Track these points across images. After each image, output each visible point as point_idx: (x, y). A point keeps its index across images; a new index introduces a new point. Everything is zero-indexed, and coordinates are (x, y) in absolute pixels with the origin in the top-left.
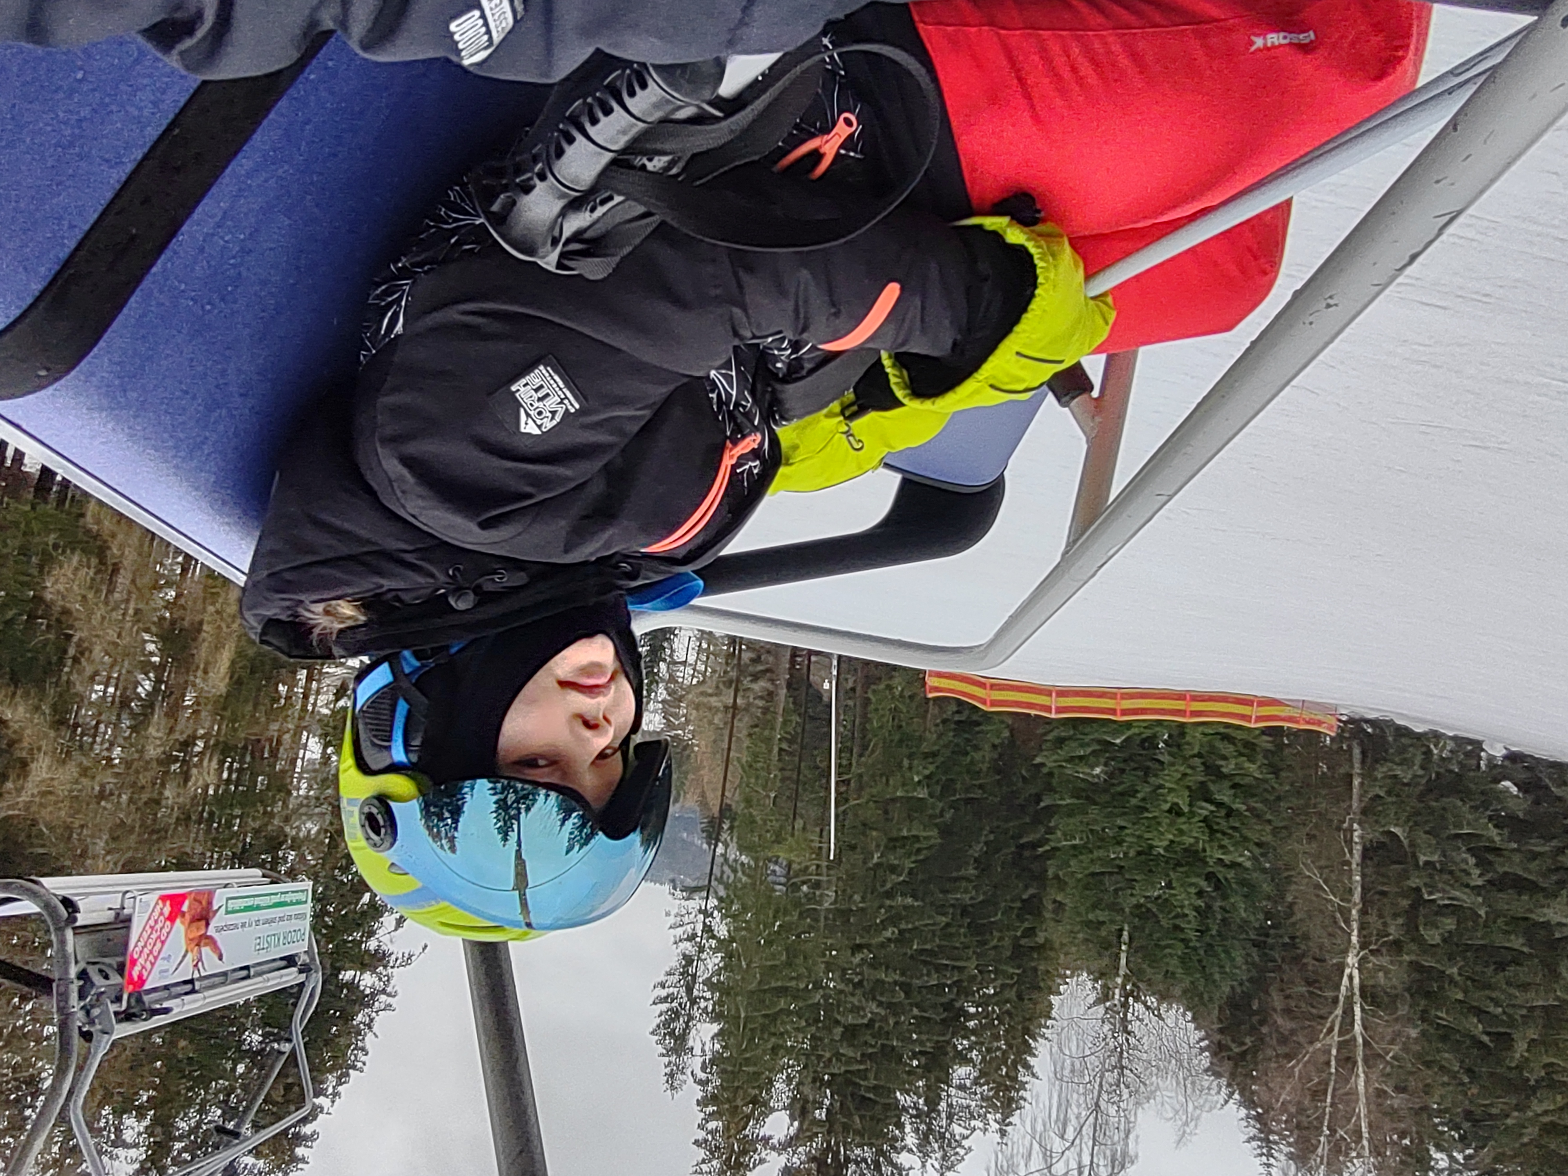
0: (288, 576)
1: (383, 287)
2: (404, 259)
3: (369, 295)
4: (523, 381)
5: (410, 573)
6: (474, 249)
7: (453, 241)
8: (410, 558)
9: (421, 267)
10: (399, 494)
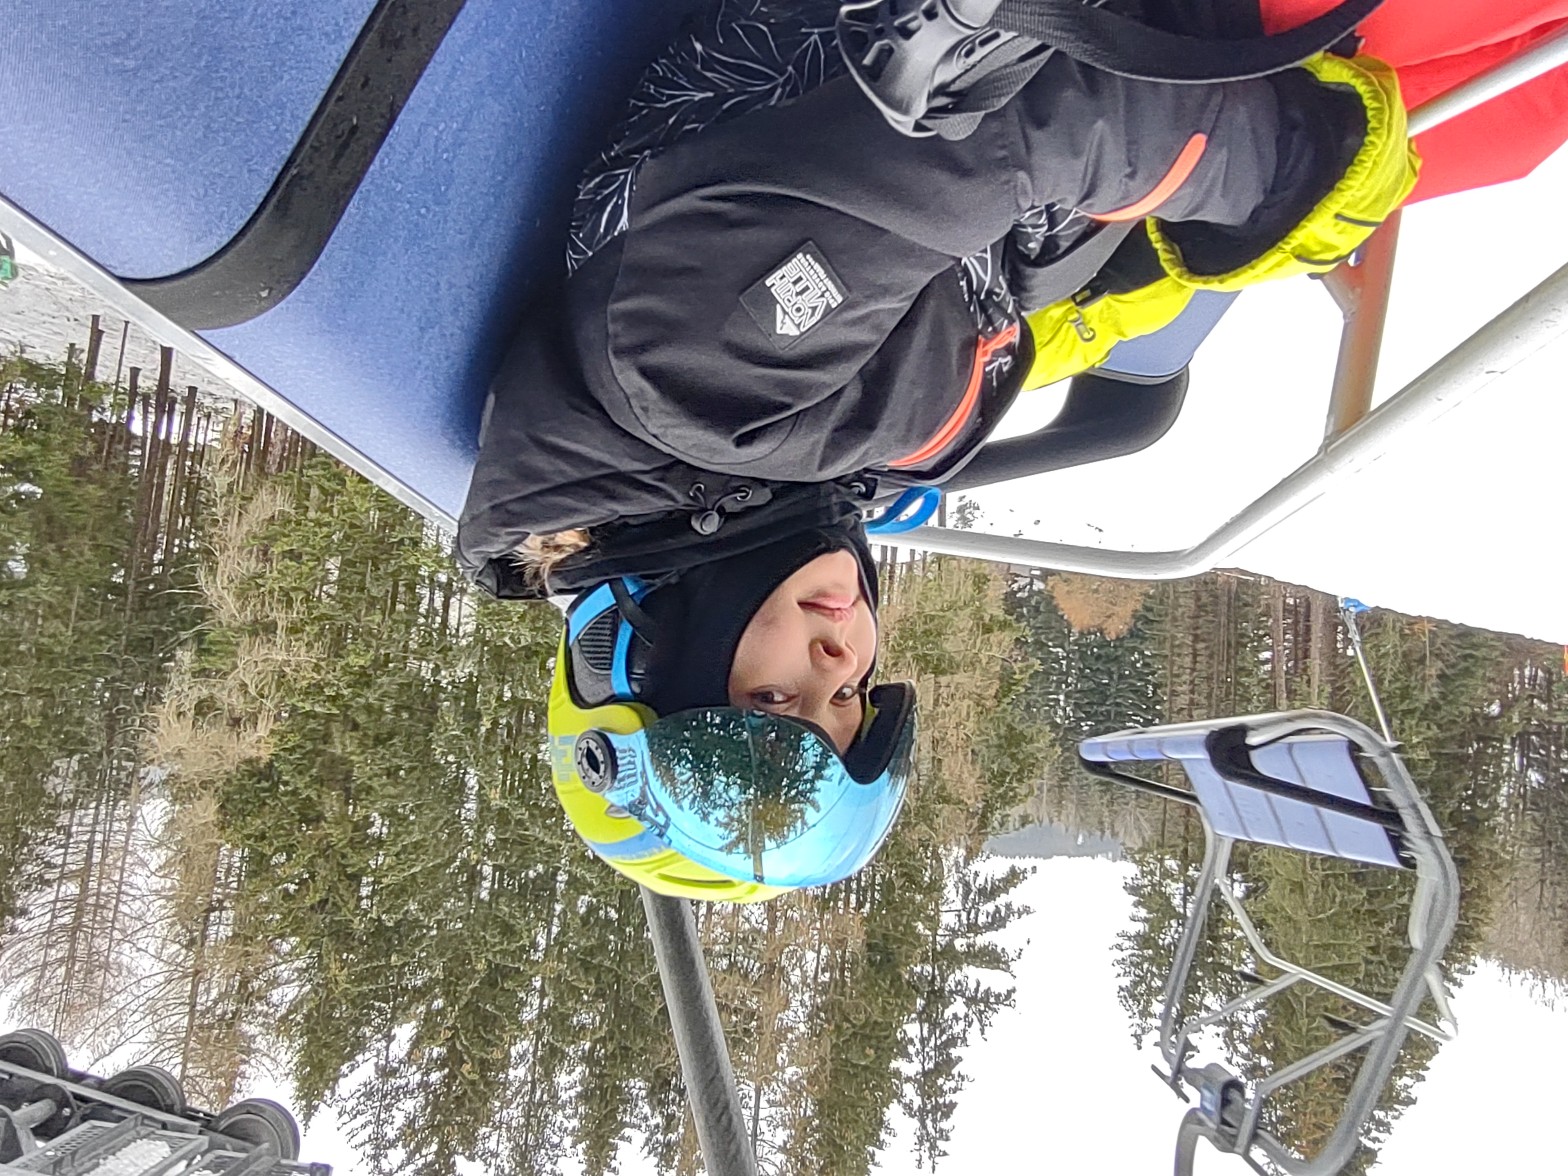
0: (515, 507)
1: (597, 180)
2: (617, 147)
3: (578, 191)
4: (779, 273)
5: (646, 496)
6: (695, 129)
7: (671, 121)
8: (646, 479)
9: (641, 153)
10: (638, 411)
